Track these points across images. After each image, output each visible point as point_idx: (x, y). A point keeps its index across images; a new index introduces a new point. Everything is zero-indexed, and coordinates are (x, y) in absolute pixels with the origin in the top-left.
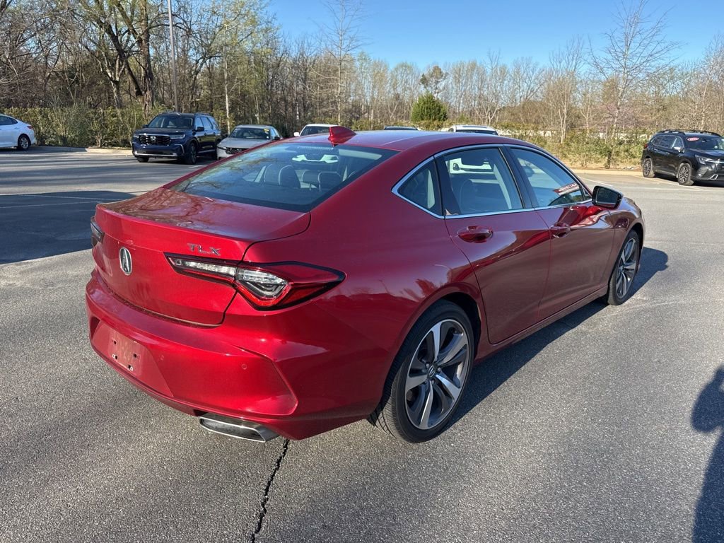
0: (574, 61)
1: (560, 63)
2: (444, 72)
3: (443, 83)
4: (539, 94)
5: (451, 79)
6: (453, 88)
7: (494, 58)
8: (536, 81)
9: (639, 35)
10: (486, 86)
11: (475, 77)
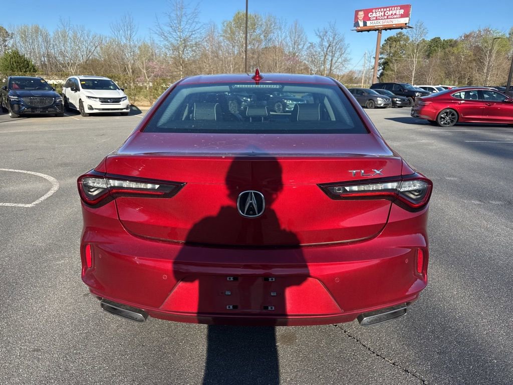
0: (129, 31)
1: (119, 31)
2: (10, 32)
3: (12, 41)
4: (95, 53)
5: (18, 38)
6: (21, 45)
7: (66, 24)
8: (91, 44)
9: (185, 17)
10: (51, 46)
11: (40, 39)
